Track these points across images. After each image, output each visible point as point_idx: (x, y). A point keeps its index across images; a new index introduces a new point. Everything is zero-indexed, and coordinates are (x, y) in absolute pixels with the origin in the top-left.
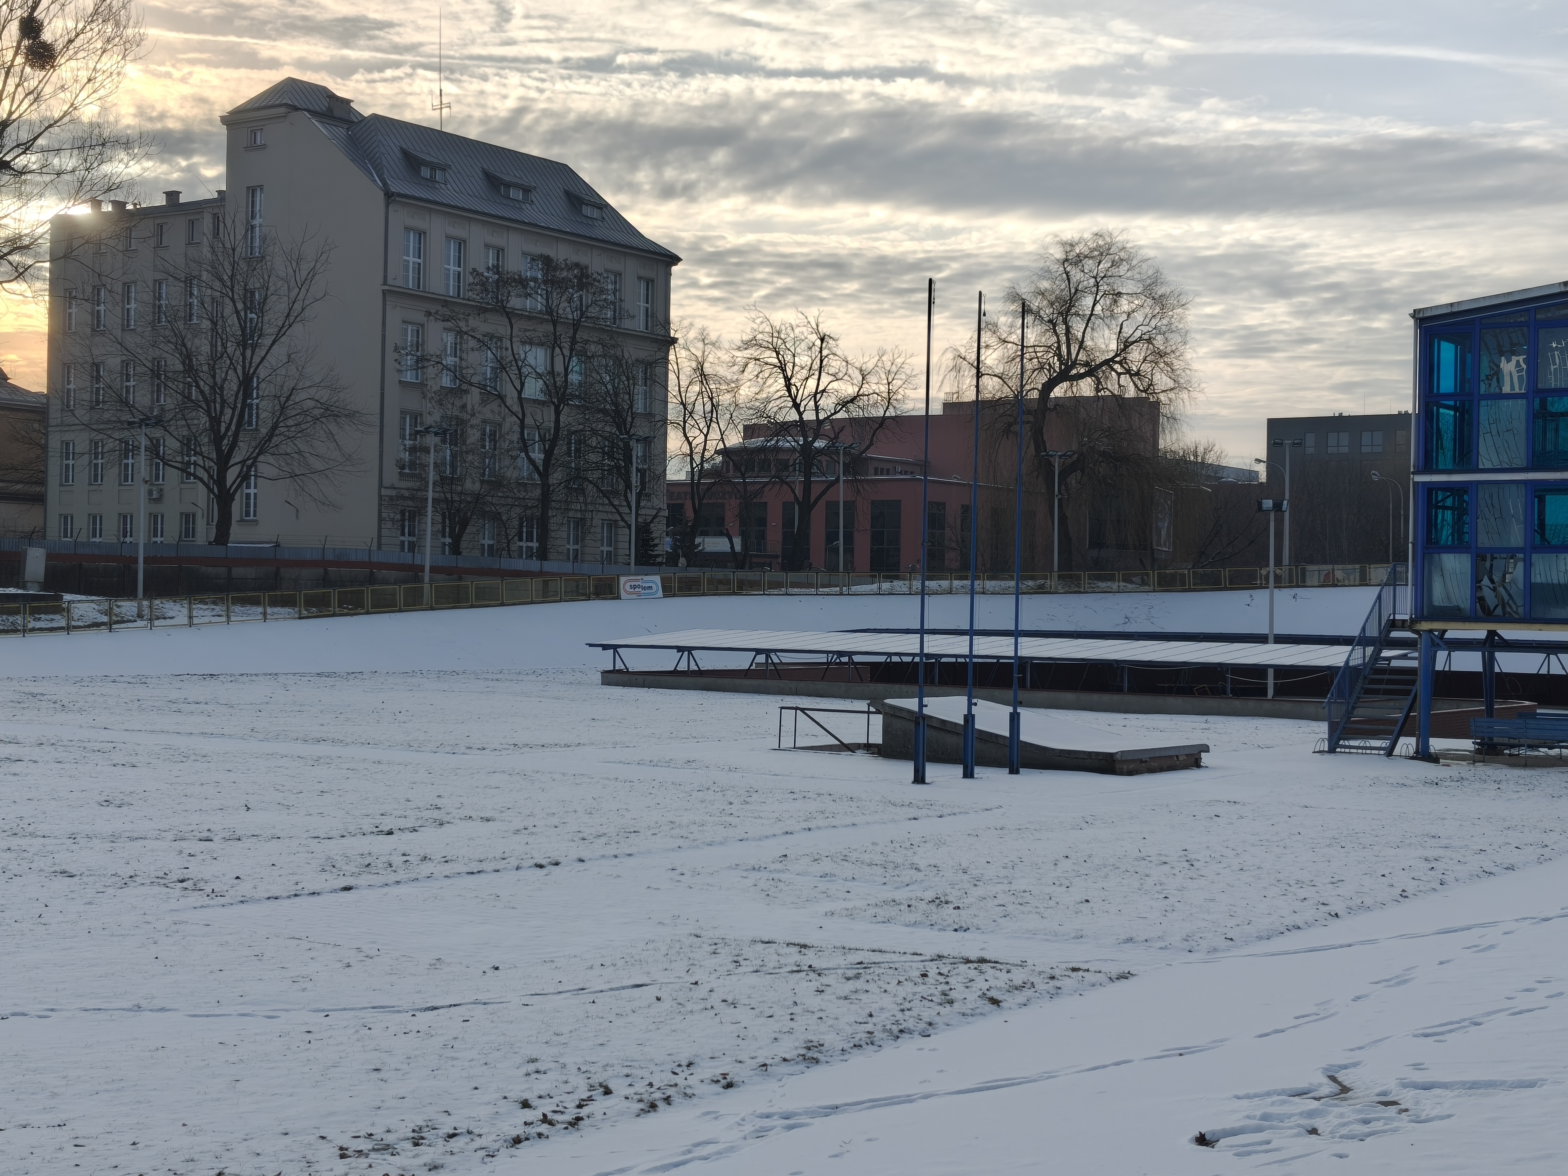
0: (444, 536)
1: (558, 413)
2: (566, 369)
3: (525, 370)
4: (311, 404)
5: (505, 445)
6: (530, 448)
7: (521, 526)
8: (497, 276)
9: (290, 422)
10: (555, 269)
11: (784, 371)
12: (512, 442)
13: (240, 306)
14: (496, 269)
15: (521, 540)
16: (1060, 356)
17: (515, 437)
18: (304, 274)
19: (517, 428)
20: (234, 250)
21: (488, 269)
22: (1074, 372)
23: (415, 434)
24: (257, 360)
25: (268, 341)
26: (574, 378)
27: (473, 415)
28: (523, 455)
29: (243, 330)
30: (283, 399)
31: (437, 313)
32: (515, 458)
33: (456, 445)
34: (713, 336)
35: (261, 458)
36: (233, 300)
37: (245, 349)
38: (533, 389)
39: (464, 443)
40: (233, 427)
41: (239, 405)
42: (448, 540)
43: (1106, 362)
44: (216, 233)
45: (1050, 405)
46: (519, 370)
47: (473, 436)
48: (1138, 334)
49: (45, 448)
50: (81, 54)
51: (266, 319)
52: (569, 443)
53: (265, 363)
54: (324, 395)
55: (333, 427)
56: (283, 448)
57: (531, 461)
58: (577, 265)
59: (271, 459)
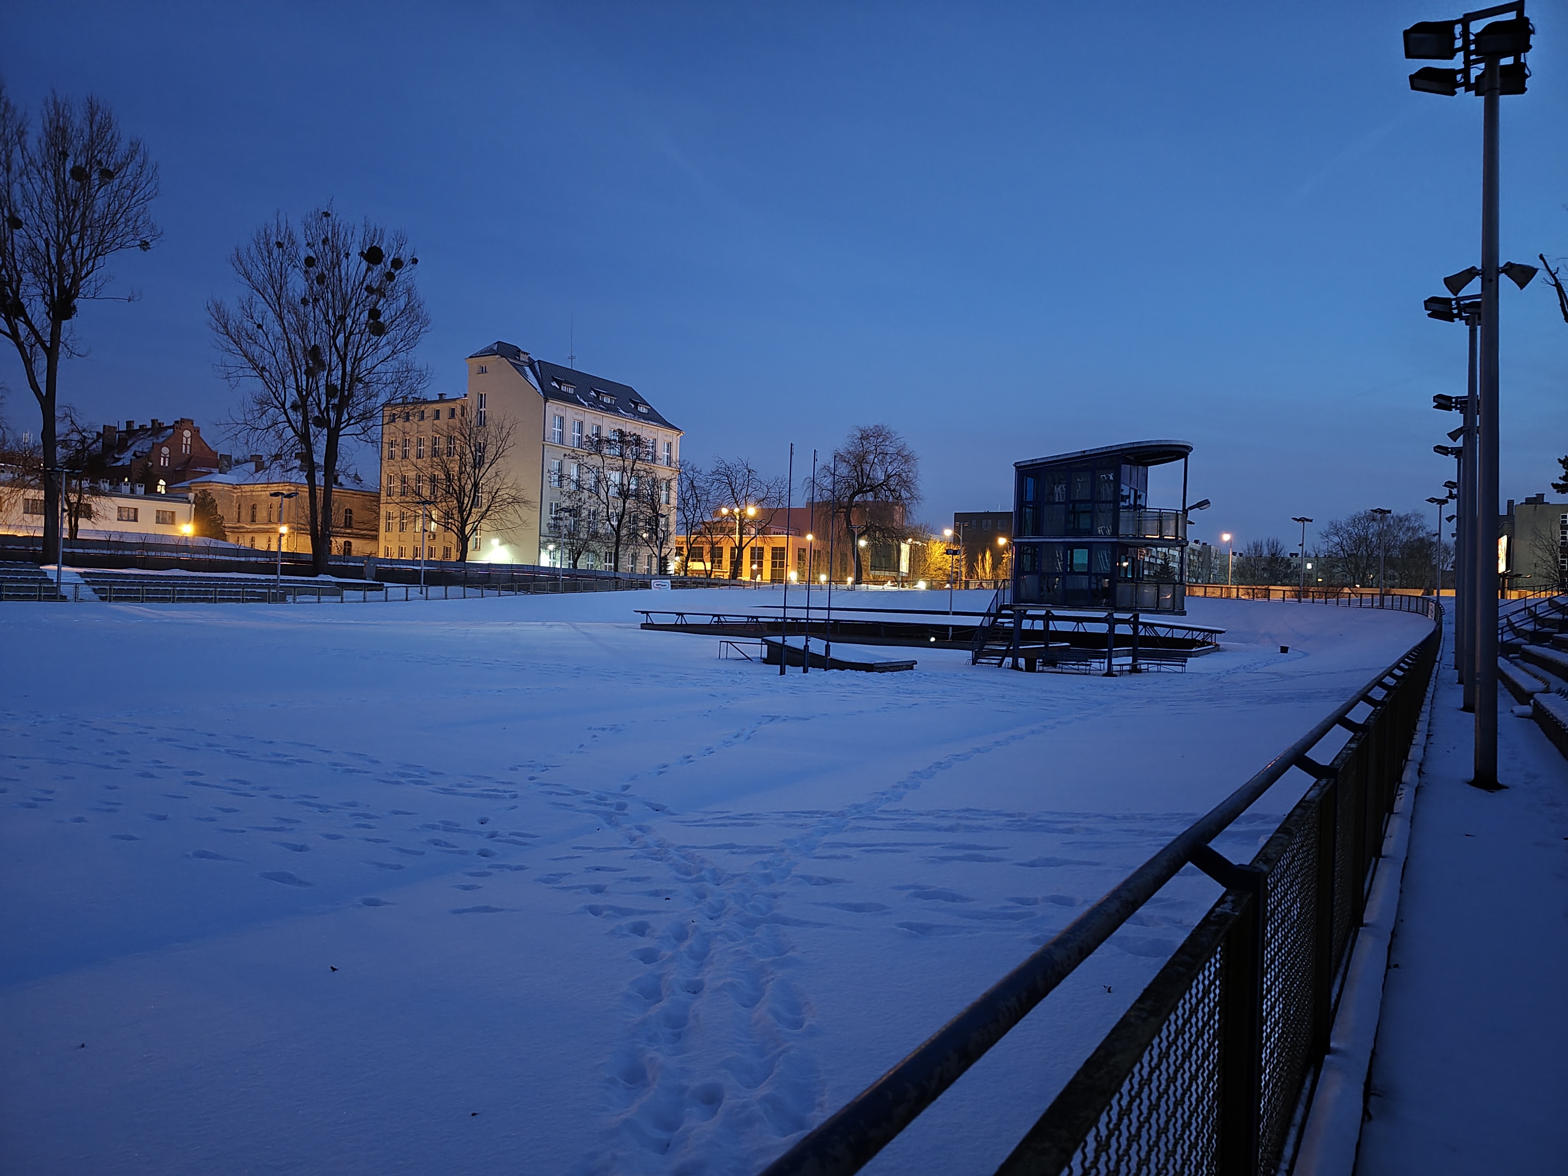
0: (570, 560)
1: (624, 503)
2: (629, 482)
3: (609, 483)
4: (507, 496)
5: (600, 518)
6: (611, 519)
7: (606, 556)
8: (597, 439)
9: (497, 505)
10: (625, 436)
11: (731, 486)
12: (602, 516)
13: (473, 449)
14: (597, 435)
15: (606, 562)
16: (857, 481)
17: (605, 514)
18: (504, 434)
19: (605, 510)
20: (471, 422)
21: (593, 435)
22: (865, 489)
23: (556, 512)
24: (481, 475)
25: (487, 466)
26: (633, 487)
27: (584, 503)
28: (608, 522)
29: (474, 460)
30: (493, 494)
31: (569, 455)
32: (604, 524)
33: (576, 517)
34: (698, 469)
35: (482, 521)
36: (470, 446)
37: (475, 469)
38: (613, 491)
39: (580, 517)
40: (469, 506)
41: (472, 496)
42: (572, 562)
43: (879, 485)
44: (463, 415)
45: (853, 505)
46: (607, 482)
47: (585, 513)
48: (894, 472)
49: (379, 514)
50: (397, 328)
51: (486, 456)
52: (630, 517)
53: (485, 476)
54: (513, 492)
55: (517, 507)
56: (493, 517)
57: (612, 526)
58: (635, 434)
59: (488, 521)
